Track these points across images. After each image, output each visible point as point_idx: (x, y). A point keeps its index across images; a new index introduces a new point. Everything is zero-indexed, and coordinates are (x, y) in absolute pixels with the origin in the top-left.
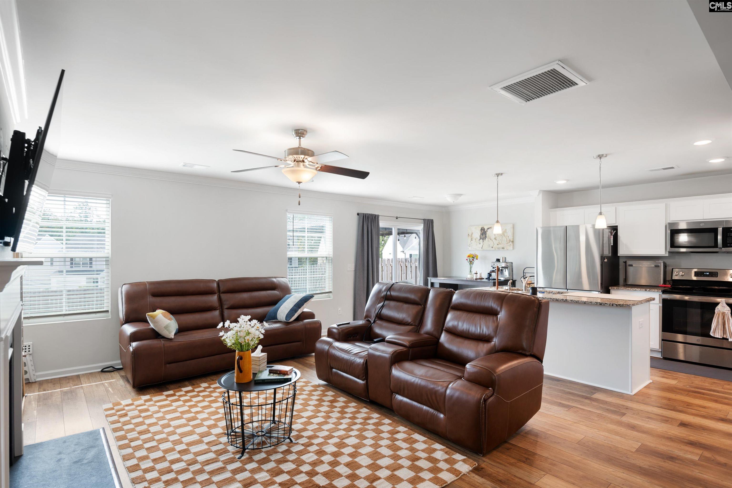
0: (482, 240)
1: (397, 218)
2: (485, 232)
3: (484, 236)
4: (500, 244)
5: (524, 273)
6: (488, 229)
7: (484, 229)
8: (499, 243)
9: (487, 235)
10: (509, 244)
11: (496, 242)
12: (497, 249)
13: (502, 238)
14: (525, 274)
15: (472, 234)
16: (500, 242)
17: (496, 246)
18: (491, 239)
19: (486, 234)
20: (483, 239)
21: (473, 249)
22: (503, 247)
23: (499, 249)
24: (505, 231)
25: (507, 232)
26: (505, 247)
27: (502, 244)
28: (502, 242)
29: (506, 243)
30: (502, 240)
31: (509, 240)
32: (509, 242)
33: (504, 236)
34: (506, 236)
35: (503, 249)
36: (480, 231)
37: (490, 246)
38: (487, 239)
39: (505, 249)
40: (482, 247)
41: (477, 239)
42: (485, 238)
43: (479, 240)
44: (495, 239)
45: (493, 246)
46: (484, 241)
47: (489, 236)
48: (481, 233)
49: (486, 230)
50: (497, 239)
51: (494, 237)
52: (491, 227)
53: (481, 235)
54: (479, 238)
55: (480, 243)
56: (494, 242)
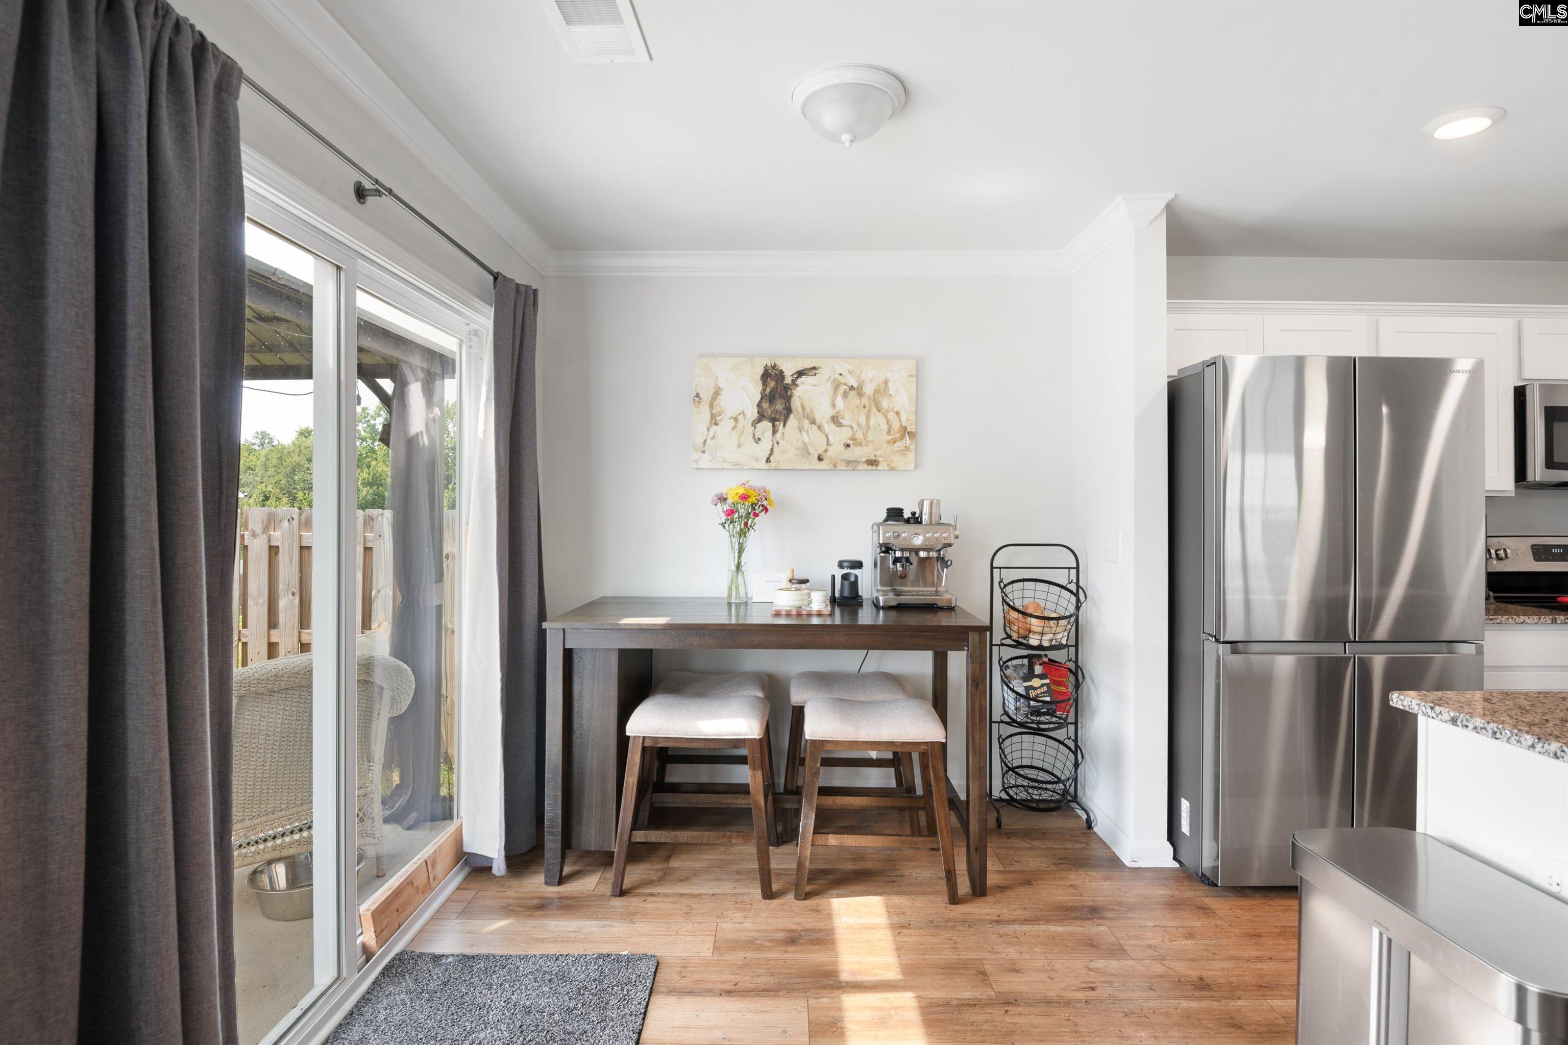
0: (766, 425)
1: (361, 194)
2: (787, 388)
3: (779, 406)
4: (860, 444)
5: (992, 568)
6: (800, 374)
7: (780, 376)
8: (853, 439)
9: (796, 403)
10: (899, 445)
11: (840, 437)
12: (841, 466)
13: (868, 418)
14: (996, 571)
15: (717, 393)
16: (859, 435)
17: (837, 449)
18: (813, 422)
19: (788, 399)
20: (773, 420)
21: (720, 467)
22: (874, 458)
23: (851, 464)
24: (883, 386)
25: (890, 393)
26: (881, 456)
27: (867, 445)
28: (868, 434)
29: (888, 442)
30: (868, 426)
31: (901, 426)
32: (898, 435)
33: (879, 411)
34: (888, 412)
35: (870, 467)
36: (760, 383)
37: (809, 454)
38: (792, 421)
39: (880, 467)
40: (771, 455)
41: (740, 418)
42: (783, 417)
43: (755, 423)
44: (835, 420)
45: (826, 451)
46: (777, 431)
47: (803, 407)
48: (764, 390)
49: (791, 378)
50: (842, 421)
51: (831, 413)
52: (814, 368)
53: (764, 401)
54: (756, 415)
55: (757, 437)
56: (827, 436)
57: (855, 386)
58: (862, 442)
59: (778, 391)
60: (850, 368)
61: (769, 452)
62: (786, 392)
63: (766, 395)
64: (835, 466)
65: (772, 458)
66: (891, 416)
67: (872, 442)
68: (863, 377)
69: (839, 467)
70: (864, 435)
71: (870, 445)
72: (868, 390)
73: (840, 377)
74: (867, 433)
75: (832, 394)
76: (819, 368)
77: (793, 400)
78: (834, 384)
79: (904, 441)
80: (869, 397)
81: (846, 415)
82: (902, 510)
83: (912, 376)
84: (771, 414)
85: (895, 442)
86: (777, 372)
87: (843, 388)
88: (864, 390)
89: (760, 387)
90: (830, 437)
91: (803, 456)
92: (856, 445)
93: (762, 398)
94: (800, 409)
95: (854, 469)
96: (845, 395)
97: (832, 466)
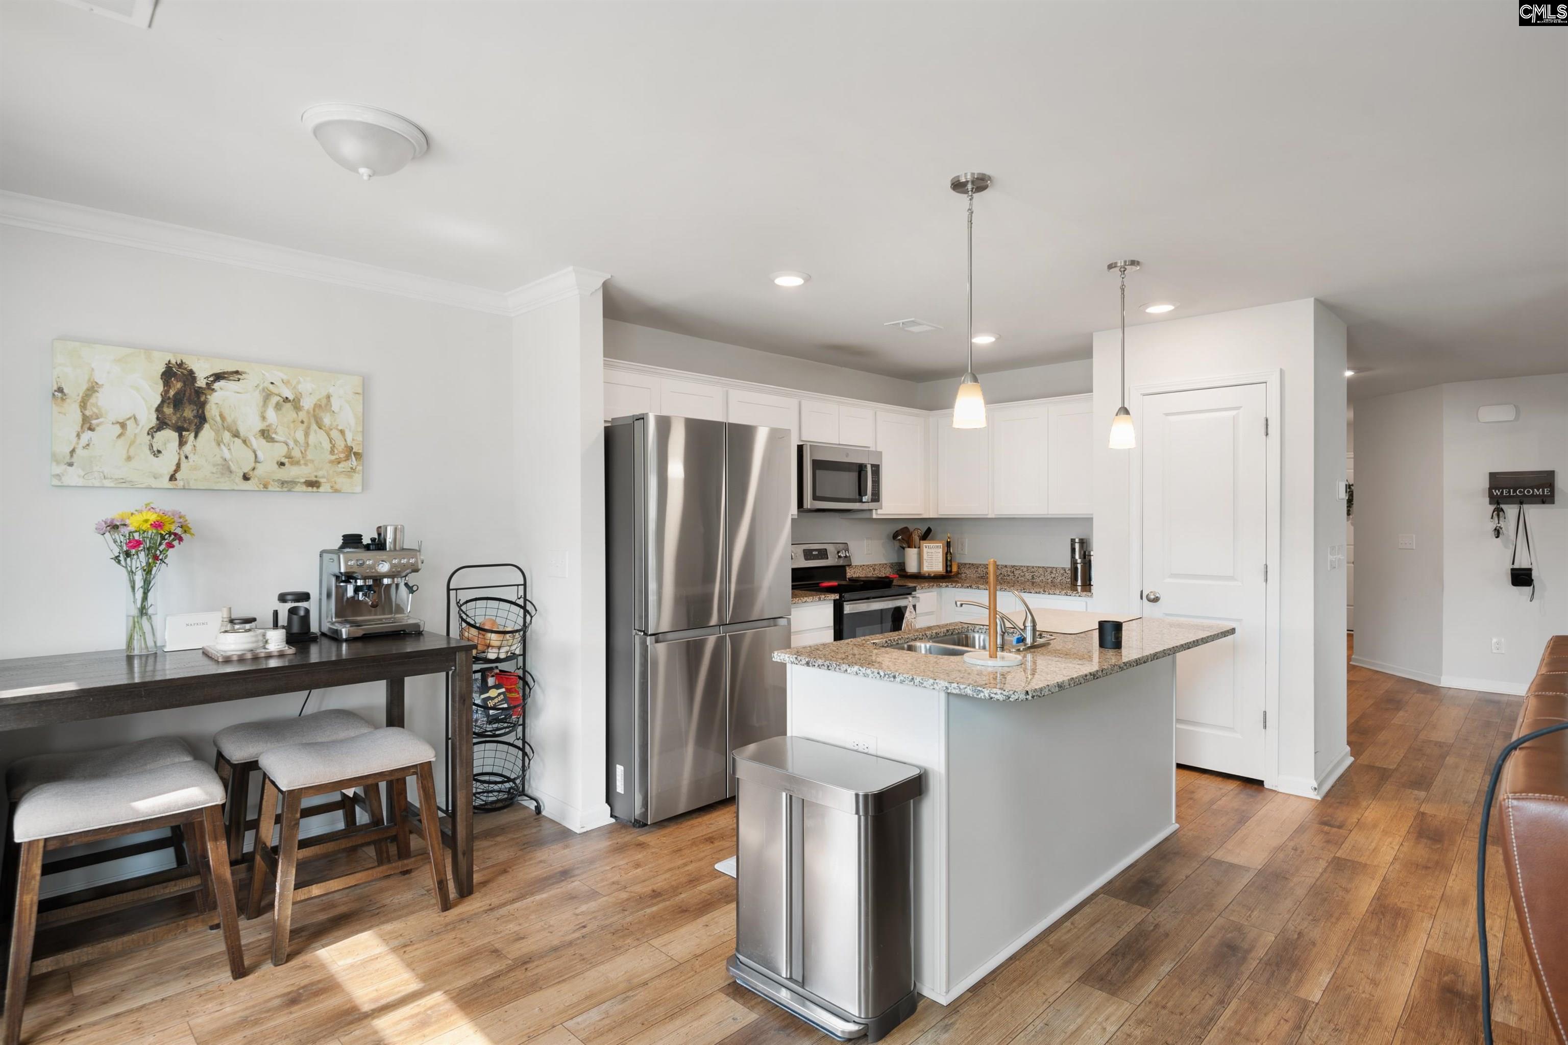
0: (169, 436)
2: (199, 392)
3: (189, 412)
4: (297, 463)
5: (449, 590)
6: (218, 377)
7: (190, 376)
8: (289, 457)
9: (212, 410)
10: (344, 466)
11: (269, 453)
12: (273, 487)
13: (307, 435)
16: (296, 453)
17: (267, 468)
18: (236, 435)
19: (202, 405)
20: (180, 430)
21: (97, 484)
22: (314, 479)
23: (287, 485)
24: (324, 402)
25: (333, 409)
26: (323, 477)
27: (306, 464)
28: (308, 453)
29: (331, 462)
30: (307, 444)
31: (346, 446)
32: (342, 456)
33: (320, 428)
34: (331, 429)
35: (310, 489)
36: (161, 383)
37: (231, 472)
38: (207, 432)
39: (321, 489)
40: (176, 471)
41: (130, 424)
42: (193, 427)
43: (152, 432)
44: (265, 434)
45: (254, 469)
46: (186, 443)
47: (222, 416)
48: (166, 392)
49: (205, 381)
50: (274, 436)
51: (261, 426)
52: (237, 372)
53: (165, 405)
54: (153, 422)
55: (155, 449)
56: (255, 452)
57: (291, 397)
58: (299, 461)
59: (187, 394)
60: (285, 377)
61: (174, 468)
62: (199, 397)
63: (169, 398)
64: (265, 486)
65: (178, 476)
66: (335, 434)
67: (312, 461)
68: (301, 388)
69: (270, 488)
70: (302, 453)
71: (309, 464)
72: (307, 403)
73: (271, 386)
74: (305, 451)
75: (261, 404)
76: (245, 373)
77: (208, 407)
78: (264, 394)
79: (349, 462)
80: (308, 412)
81: (279, 430)
82: (361, 536)
83: (357, 393)
84: (177, 422)
85: (339, 463)
86: (185, 372)
87: (275, 399)
88: (301, 404)
89: (160, 388)
90: (259, 454)
91: (222, 474)
92: (292, 464)
93: (163, 402)
94: (218, 419)
95: (289, 491)
96: (278, 407)
97: (262, 486)
